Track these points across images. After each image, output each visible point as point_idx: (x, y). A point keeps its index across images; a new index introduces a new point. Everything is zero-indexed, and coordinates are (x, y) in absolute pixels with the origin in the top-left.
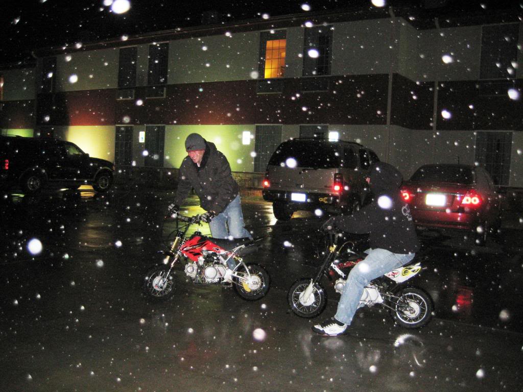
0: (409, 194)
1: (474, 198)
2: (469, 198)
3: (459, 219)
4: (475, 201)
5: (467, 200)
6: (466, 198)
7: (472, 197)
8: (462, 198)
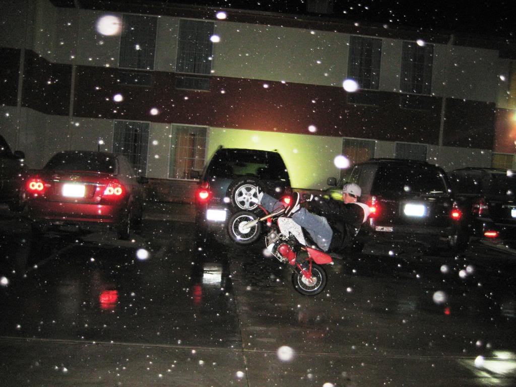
0: (44, 185)
1: (116, 189)
2: (111, 188)
3: (100, 212)
4: (118, 191)
5: (110, 191)
6: (108, 189)
7: (114, 187)
8: (104, 189)
